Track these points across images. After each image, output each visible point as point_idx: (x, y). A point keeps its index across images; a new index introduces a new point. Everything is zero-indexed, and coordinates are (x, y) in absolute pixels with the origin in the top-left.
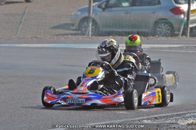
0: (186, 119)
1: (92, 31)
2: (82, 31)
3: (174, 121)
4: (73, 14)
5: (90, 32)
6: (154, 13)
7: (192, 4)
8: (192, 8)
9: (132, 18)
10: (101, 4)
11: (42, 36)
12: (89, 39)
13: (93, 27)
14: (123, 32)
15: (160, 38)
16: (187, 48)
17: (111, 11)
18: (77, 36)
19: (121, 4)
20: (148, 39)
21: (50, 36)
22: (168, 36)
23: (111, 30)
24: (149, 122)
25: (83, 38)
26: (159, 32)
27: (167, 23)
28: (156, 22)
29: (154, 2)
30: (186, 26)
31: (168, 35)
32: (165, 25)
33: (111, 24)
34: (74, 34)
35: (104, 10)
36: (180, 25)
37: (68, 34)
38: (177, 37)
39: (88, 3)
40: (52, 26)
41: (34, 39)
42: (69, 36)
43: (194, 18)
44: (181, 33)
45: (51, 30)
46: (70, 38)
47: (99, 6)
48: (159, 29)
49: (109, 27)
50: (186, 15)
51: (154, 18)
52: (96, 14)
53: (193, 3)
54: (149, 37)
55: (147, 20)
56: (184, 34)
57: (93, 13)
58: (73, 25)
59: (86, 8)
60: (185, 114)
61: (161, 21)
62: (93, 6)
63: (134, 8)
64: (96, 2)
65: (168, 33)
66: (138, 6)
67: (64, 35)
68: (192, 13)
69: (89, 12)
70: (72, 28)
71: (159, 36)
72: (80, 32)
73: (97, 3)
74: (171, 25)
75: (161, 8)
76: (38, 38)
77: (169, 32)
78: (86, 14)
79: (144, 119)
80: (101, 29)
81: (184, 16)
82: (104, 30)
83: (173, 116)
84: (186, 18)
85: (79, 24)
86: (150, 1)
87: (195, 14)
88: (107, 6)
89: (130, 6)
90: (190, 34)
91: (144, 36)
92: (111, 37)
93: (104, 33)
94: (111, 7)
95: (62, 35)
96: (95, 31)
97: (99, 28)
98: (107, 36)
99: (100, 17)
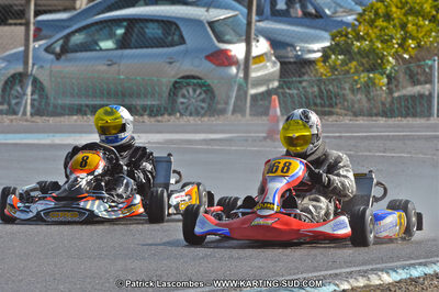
1: (32, 105)
2: (9, 104)
5: (29, 107)
6: (171, 63)
7: (254, 44)
8: (255, 52)
9: (122, 77)
10: (52, 44)
12: (25, 123)
13: (36, 97)
15: (185, 118)
16: (246, 140)
17: (75, 60)
19: (97, 45)
20: (159, 121)
22: (203, 116)
23: (76, 102)
25: (12, 121)
26: (181, 107)
27: (200, 86)
28: (176, 82)
29: (170, 38)
30: (242, 92)
31: (203, 112)
32: (195, 91)
35: (58, 57)
36: (230, 89)
38: (222, 117)
39: (23, 41)
43: (259, 74)
44: (231, 107)
47: (48, 50)
48: (182, 100)
49: (72, 96)
50: (242, 67)
51: (172, 73)
52: (42, 67)
53: (258, 41)
54: (160, 118)
55: (155, 79)
56: (238, 109)
57: (34, 65)
59: (20, 52)
61: (188, 81)
62: (34, 48)
63: (127, 52)
64: (42, 39)
65: (202, 108)
66: (136, 48)
68: (256, 63)
69: (26, 63)
71: (181, 115)
72: (5, 107)
73: (41, 42)
74: (209, 90)
75: (186, 53)
77: (203, 105)
78: (20, 68)
80: (52, 101)
81: (238, 70)
82: (60, 102)
84: (241, 75)
85: (4, 89)
86: (162, 36)
87: (261, 64)
88: (65, 50)
89: (116, 49)
90: (251, 110)
91: (150, 115)
92: (75, 117)
93: (59, 110)
94: (76, 51)
96: (40, 104)
97: (48, 98)
98: (68, 115)
99: (51, 72)
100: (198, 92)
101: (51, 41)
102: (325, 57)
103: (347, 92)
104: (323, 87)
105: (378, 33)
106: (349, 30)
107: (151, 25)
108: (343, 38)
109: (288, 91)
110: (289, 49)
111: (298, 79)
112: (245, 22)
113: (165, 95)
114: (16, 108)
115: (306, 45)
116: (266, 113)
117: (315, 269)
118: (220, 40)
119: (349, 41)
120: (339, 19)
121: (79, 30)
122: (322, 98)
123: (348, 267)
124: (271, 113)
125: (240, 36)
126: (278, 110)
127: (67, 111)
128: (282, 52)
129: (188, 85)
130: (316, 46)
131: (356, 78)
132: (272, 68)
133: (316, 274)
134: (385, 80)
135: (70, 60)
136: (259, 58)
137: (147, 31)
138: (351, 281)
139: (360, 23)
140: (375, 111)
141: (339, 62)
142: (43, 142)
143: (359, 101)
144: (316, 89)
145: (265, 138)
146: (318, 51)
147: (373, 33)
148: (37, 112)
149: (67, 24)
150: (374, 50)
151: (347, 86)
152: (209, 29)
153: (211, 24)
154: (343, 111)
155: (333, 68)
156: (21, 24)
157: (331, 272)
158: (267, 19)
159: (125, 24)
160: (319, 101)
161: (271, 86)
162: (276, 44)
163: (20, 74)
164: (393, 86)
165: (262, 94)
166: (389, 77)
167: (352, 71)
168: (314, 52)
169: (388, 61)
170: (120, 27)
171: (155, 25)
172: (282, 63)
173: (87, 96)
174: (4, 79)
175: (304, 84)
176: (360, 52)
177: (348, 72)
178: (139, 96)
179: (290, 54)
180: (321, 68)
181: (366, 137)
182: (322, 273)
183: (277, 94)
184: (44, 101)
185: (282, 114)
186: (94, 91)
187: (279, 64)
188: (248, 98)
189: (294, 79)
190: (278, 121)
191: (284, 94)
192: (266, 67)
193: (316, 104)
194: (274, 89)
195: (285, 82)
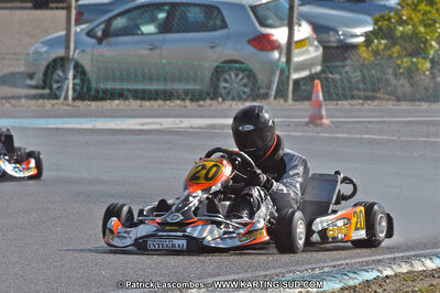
1: (74, 89)
2: (51, 88)
4: (31, 50)
5: (70, 92)
6: (213, 47)
7: (296, 28)
8: (298, 36)
9: (164, 61)
10: (93, 29)
12: (66, 108)
13: (78, 81)
14: (145, 90)
15: (227, 103)
16: (288, 125)
17: (117, 44)
18: (41, 101)
19: (139, 29)
20: (200, 106)
23: (118, 87)
25: (53, 105)
26: (223, 91)
27: (243, 71)
28: (218, 67)
29: (212, 23)
30: (284, 77)
31: (245, 96)
32: (237, 76)
33: (118, 74)
34: (35, 97)
35: (100, 41)
36: (272, 74)
37: (19, 97)
38: (264, 102)
39: (65, 26)
42: (23, 100)
43: (301, 58)
44: (273, 92)
46: (23, 105)
47: (90, 34)
48: (225, 85)
49: (114, 80)
50: (284, 52)
51: (212, 59)
52: (83, 51)
53: (300, 25)
54: (202, 103)
55: (196, 63)
56: (281, 94)
57: (75, 49)
58: (31, 76)
59: (61, 37)
61: (230, 65)
62: (76, 33)
63: (169, 36)
64: (83, 23)
65: (244, 92)
66: (178, 32)
67: (13, 98)
68: (297, 48)
69: (68, 48)
70: (28, 82)
71: (224, 99)
72: (47, 91)
73: (83, 26)
74: (250, 75)
75: (228, 37)
77: (246, 90)
78: (61, 52)
80: (94, 85)
81: (280, 54)
82: (102, 86)
84: (284, 59)
85: (45, 74)
86: (204, 20)
87: (304, 49)
88: (107, 34)
89: (158, 33)
90: (293, 95)
91: (192, 100)
92: (117, 102)
93: (101, 95)
94: (117, 35)
95: (5, 98)
96: (82, 89)
97: (89, 82)
98: (110, 99)
99: (93, 56)
100: (240, 77)
101: (93, 25)
102: (368, 42)
103: (390, 77)
104: (365, 71)
105: (421, 17)
106: (392, 14)
107: (192, 9)
108: (386, 23)
109: (330, 76)
110: (332, 33)
111: (341, 64)
112: (287, 6)
113: (207, 79)
114: (58, 93)
115: (349, 30)
116: (308, 98)
117: (358, 255)
118: (263, 24)
119: (392, 25)
120: (382, 3)
121: (121, 14)
122: (364, 82)
123: (391, 253)
124: (314, 98)
125: (283, 20)
126: (321, 94)
127: (109, 96)
128: (324, 36)
129: (230, 69)
130: (359, 31)
131: (399, 62)
132: (314, 52)
133: (359, 260)
134: (428, 65)
135: (110, 44)
136: (302, 42)
137: (188, 14)
138: (394, 267)
139: (403, 7)
140: (418, 96)
141: (382, 47)
142: (85, 126)
143: (402, 85)
144: (358, 74)
145: (307, 124)
146: (361, 35)
147: (417, 17)
148: (81, 95)
149: (109, 8)
150: (417, 34)
151: (390, 71)
152: (251, 14)
153: (253, 8)
154: (386, 96)
155: (376, 53)
156: (62, 8)
157: (375, 258)
158: (309, 3)
159: (167, 8)
160: (361, 86)
161: (313, 71)
162: (318, 28)
163: (62, 59)
164: (436, 71)
165: (303, 79)
166: (432, 61)
167: (395, 55)
168: (357, 36)
169: (431, 45)
170: (162, 11)
171: (198, 10)
172: (325, 48)
173: (129, 81)
174: (45, 63)
175: (347, 69)
176: (403, 36)
177: (391, 57)
178: (180, 80)
179: (332, 38)
180: (364, 53)
181: (409, 122)
182: (365, 259)
183: (319, 78)
184: (86, 85)
185: (325, 99)
186: (136, 76)
187: (321, 49)
188: (291, 83)
189: (337, 64)
190: (320, 106)
191: (326, 79)
192: (308, 51)
193: (358, 89)
194: (317, 74)
195: (328, 67)
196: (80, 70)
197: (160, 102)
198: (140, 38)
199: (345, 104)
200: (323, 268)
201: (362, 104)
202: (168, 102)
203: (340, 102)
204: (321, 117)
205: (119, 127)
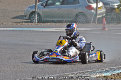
0: (96, 74)
1: (37, 20)
2: (31, 20)
3: (88, 75)
4: (25, 9)
5: (36, 21)
6: (75, 9)
7: (98, 4)
8: (99, 6)
9: (62, 12)
10: (43, 3)
11: (6, 23)
12: (35, 25)
13: (38, 18)
14: (57, 20)
15: (79, 24)
16: (96, 30)
17: (49, 8)
18: (28, 23)
19: (55, 4)
21: (11, 23)
22: (84, 23)
23: (49, 19)
24: (73, 75)
25: (32, 24)
26: (78, 21)
27: (84, 15)
28: (77, 14)
29: (75, 2)
32: (82, 16)
34: (26, 22)
35: (44, 7)
37: (22, 22)
38: (89, 24)
39: (35, 3)
40: (13, 17)
41: (2, 25)
42: (23, 23)
43: (100, 12)
44: (92, 21)
45: (12, 19)
46: (23, 24)
47: (42, 5)
48: (78, 19)
49: (48, 17)
50: (95, 10)
51: (75, 12)
52: (40, 10)
53: (100, 3)
55: (71, 13)
56: (94, 22)
57: (38, 9)
58: (25, 16)
59: (34, 6)
60: (95, 71)
62: (38, 5)
63: (63, 6)
64: (40, 2)
65: (84, 21)
66: (66, 4)
67: (20, 22)
68: (99, 9)
69: (36, 9)
70: (25, 18)
71: (78, 23)
72: (30, 20)
73: (40, 3)
75: (80, 6)
76: (4, 24)
77: (85, 20)
78: (34, 10)
79: (70, 74)
80: (43, 19)
81: (94, 11)
82: (45, 19)
83: (87, 72)
84: (95, 12)
85: (29, 16)
86: (73, 1)
87: (101, 9)
88: (46, 5)
89: (60, 5)
90: (97, 22)
92: (49, 23)
93: (45, 21)
94: (49, 5)
95: (18, 22)
96: (39, 20)
97: (41, 18)
98: (47, 23)
99: (42, 11)
101: (43, 2)
102: (118, 8)
104: (117, 16)
109: (108, 17)
110: (108, 5)
111: (111, 13)
113: (74, 17)
114: (33, 21)
115: (113, 4)
117: (116, 66)
118: (89, 3)
122: (117, 19)
124: (103, 23)
125: (95, 1)
126: (105, 22)
128: (106, 6)
129: (80, 15)
130: (116, 4)
132: (103, 10)
133: (116, 67)
135: (47, 8)
142: (40, 30)
144: (115, 16)
145: (101, 30)
146: (116, 6)
148: (39, 22)
155: (120, 10)
162: (104, 4)
163: (34, 12)
165: (101, 17)
172: (106, 9)
173: (52, 18)
174: (29, 13)
175: (112, 15)
178: (66, 18)
180: (117, 11)
182: (118, 67)
183: (105, 17)
184: (41, 19)
185: (106, 23)
186: (54, 16)
187: (105, 9)
188: (97, 19)
189: (110, 13)
190: (105, 25)
191: (107, 18)
192: (102, 10)
193: (116, 21)
194: (104, 16)
195: (107, 14)
196: (39, 15)
197: (61, 24)
198: (56, 6)
199: (112, 25)
200: (106, 69)
201: (117, 25)
202: (63, 24)
203: (110, 24)
204: (105, 28)
205: (50, 30)
